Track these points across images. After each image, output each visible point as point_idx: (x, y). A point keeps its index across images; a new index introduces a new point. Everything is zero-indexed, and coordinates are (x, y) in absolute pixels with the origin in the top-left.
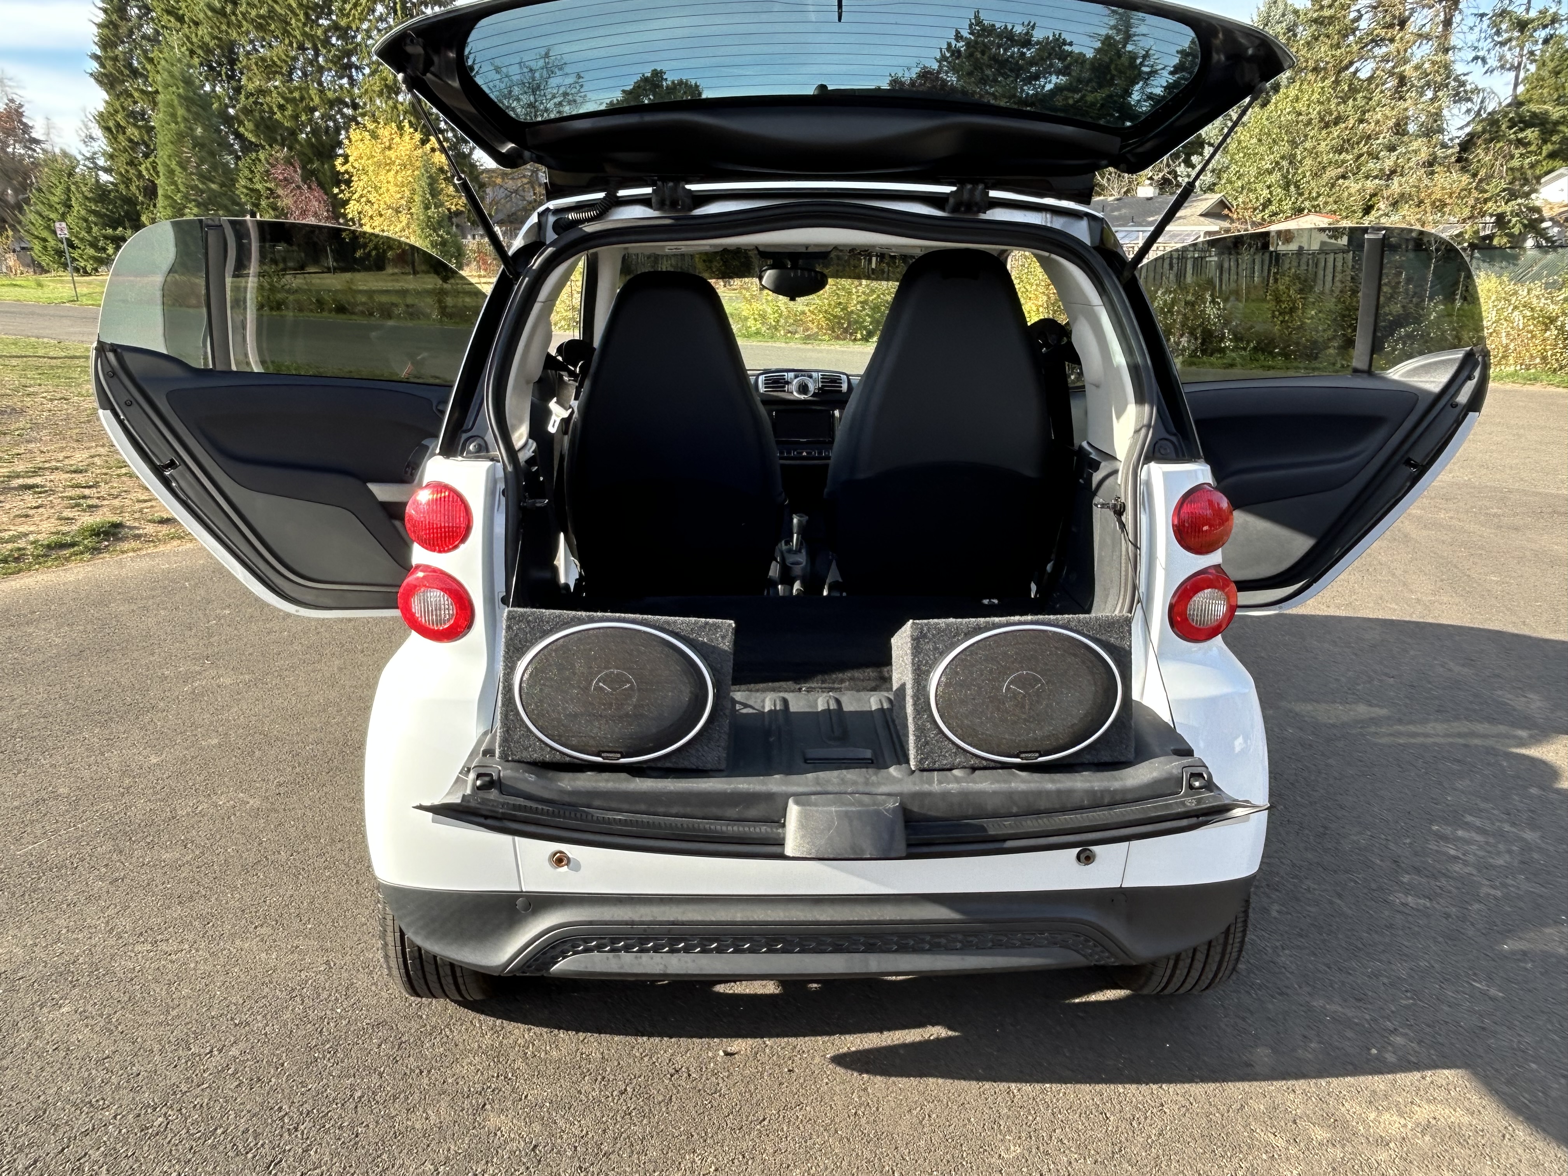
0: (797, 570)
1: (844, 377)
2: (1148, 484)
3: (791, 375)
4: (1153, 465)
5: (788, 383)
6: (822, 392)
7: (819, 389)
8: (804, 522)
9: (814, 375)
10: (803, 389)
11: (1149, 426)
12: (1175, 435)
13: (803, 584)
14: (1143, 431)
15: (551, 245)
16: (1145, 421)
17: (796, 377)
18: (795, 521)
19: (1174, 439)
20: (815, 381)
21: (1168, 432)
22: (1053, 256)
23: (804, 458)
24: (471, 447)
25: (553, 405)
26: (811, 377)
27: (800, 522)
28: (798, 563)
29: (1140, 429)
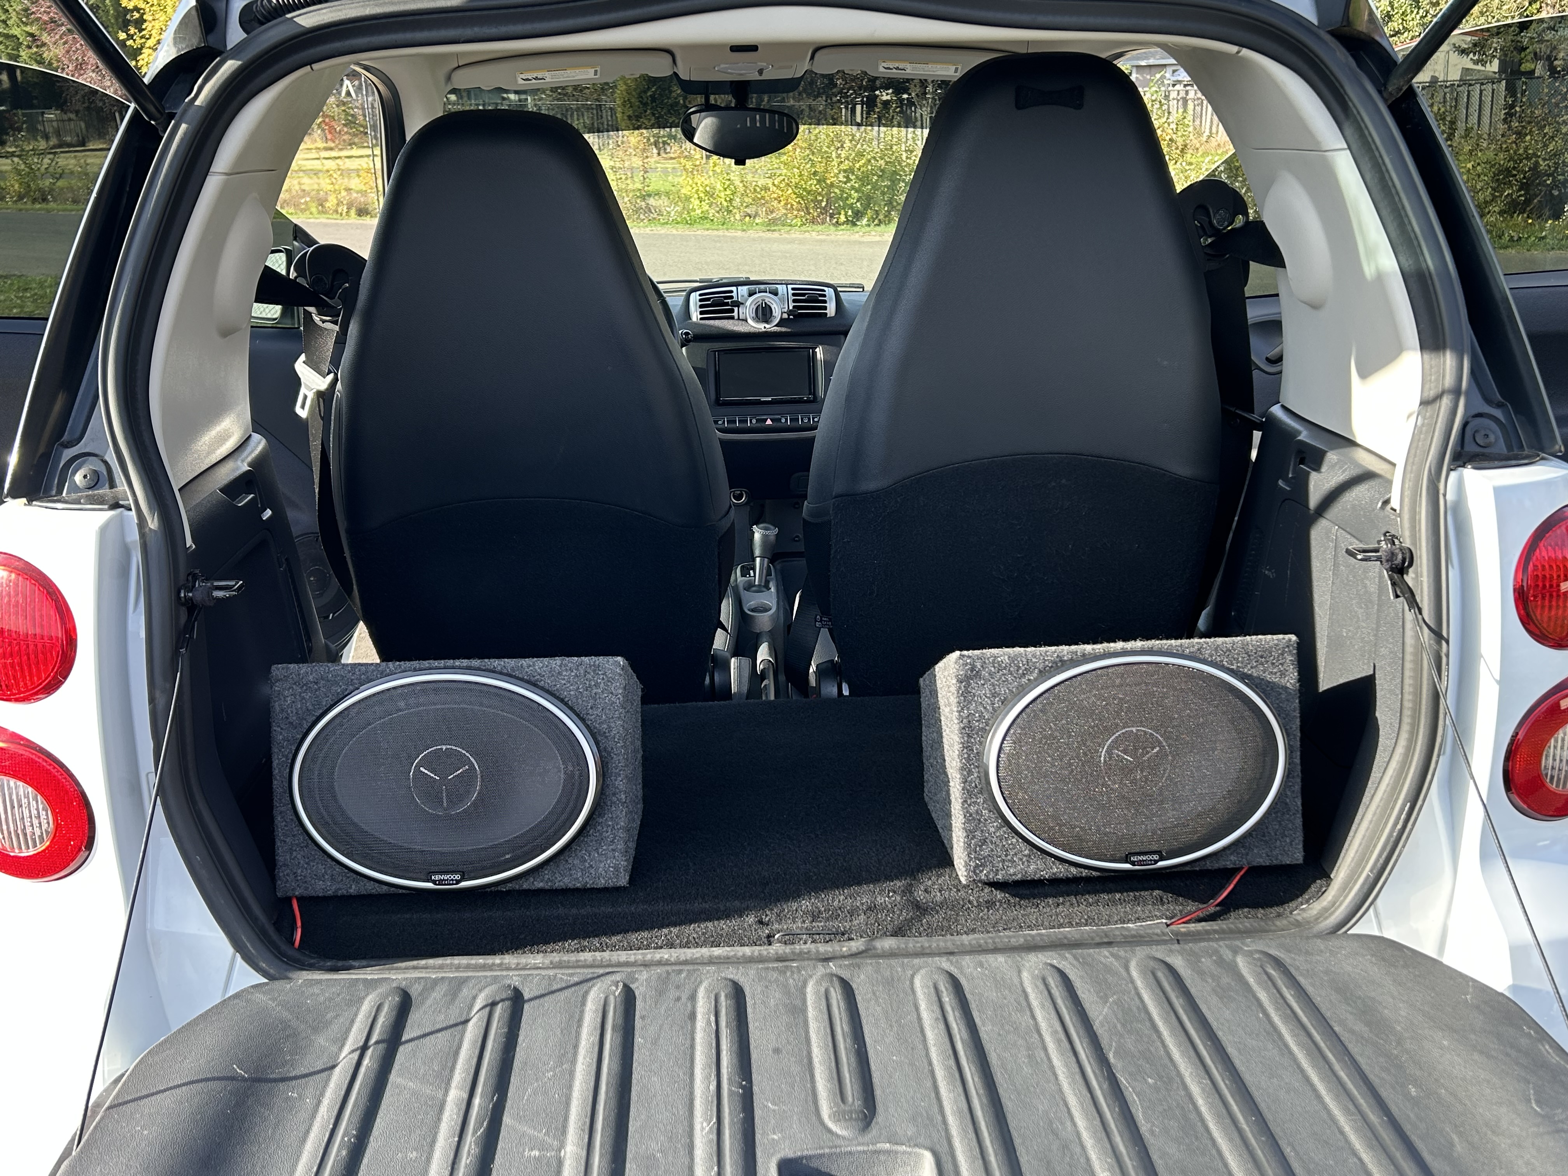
0: (764, 622)
1: (829, 292)
2: (1459, 510)
3: (744, 290)
4: (1469, 473)
5: (738, 304)
6: (795, 317)
7: (789, 313)
8: (772, 538)
9: (781, 289)
10: (764, 313)
11: (1456, 392)
12: (1499, 405)
13: (773, 650)
14: (1446, 402)
15: (236, 53)
16: (1449, 381)
17: (751, 294)
18: (757, 536)
19: (1498, 413)
20: (782, 300)
21: (1488, 401)
22: (1246, 52)
23: (769, 430)
24: (78, 478)
25: (301, 367)
26: (775, 293)
27: (765, 538)
28: (766, 609)
29: (1439, 397)
